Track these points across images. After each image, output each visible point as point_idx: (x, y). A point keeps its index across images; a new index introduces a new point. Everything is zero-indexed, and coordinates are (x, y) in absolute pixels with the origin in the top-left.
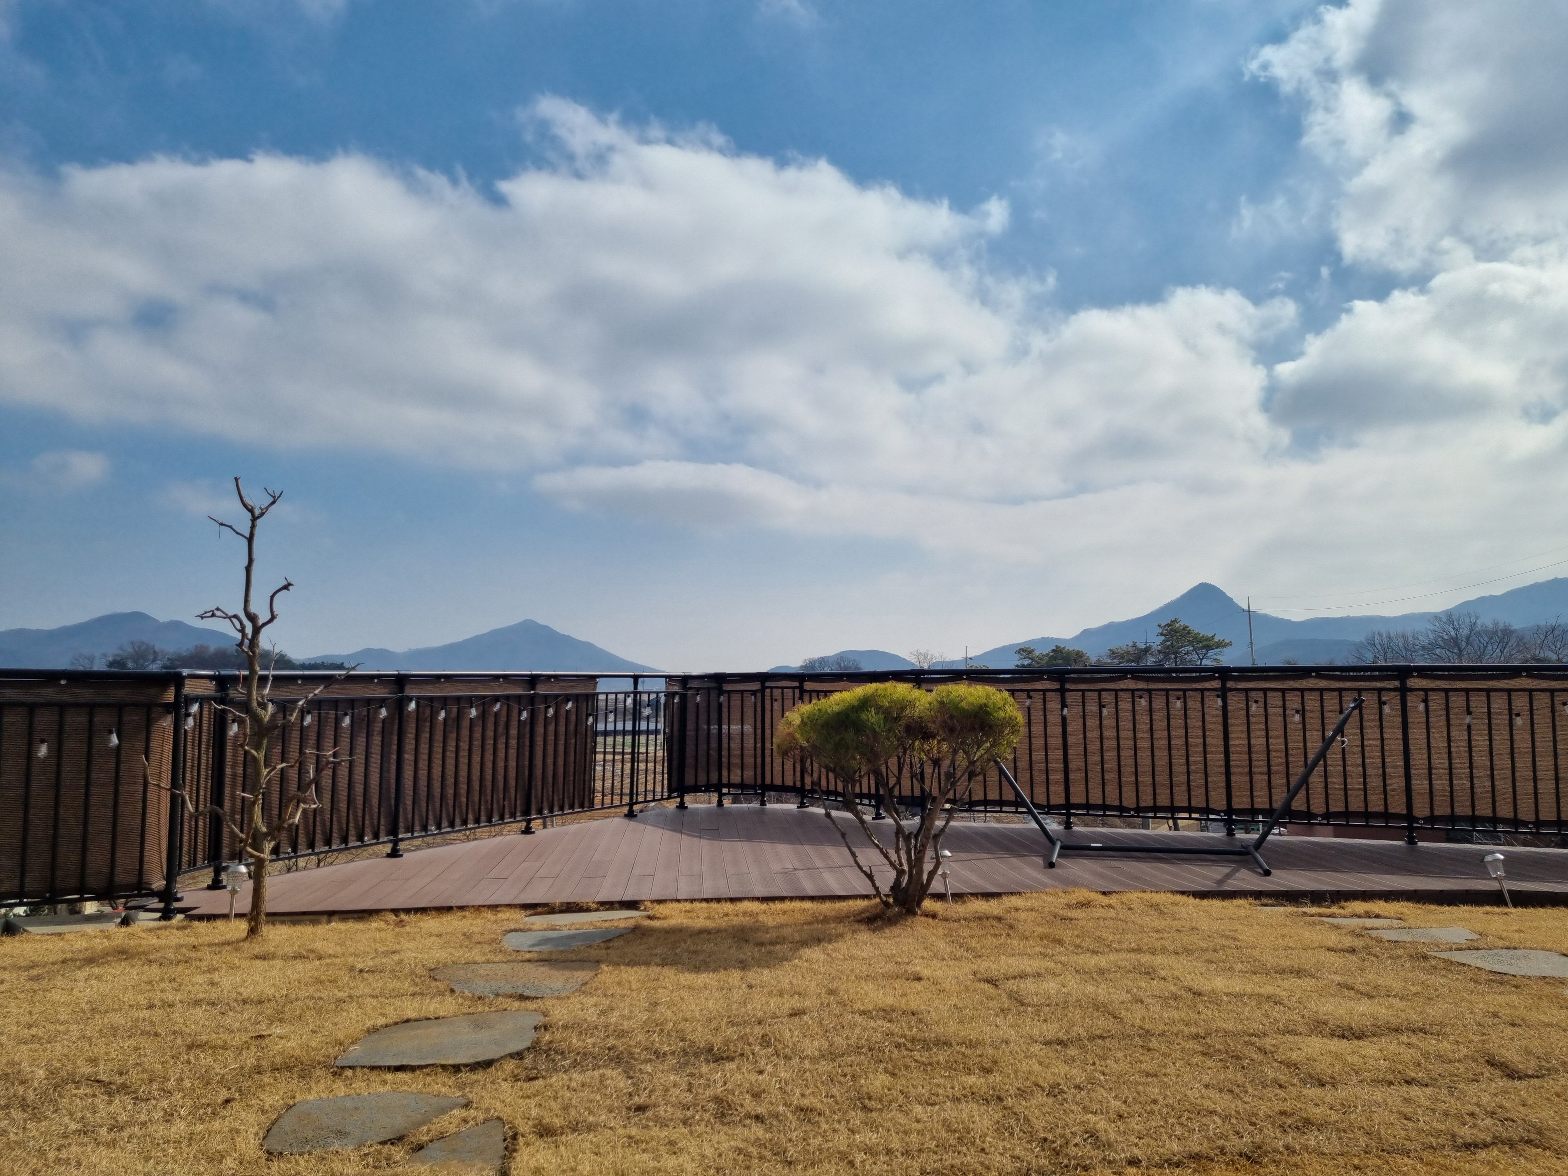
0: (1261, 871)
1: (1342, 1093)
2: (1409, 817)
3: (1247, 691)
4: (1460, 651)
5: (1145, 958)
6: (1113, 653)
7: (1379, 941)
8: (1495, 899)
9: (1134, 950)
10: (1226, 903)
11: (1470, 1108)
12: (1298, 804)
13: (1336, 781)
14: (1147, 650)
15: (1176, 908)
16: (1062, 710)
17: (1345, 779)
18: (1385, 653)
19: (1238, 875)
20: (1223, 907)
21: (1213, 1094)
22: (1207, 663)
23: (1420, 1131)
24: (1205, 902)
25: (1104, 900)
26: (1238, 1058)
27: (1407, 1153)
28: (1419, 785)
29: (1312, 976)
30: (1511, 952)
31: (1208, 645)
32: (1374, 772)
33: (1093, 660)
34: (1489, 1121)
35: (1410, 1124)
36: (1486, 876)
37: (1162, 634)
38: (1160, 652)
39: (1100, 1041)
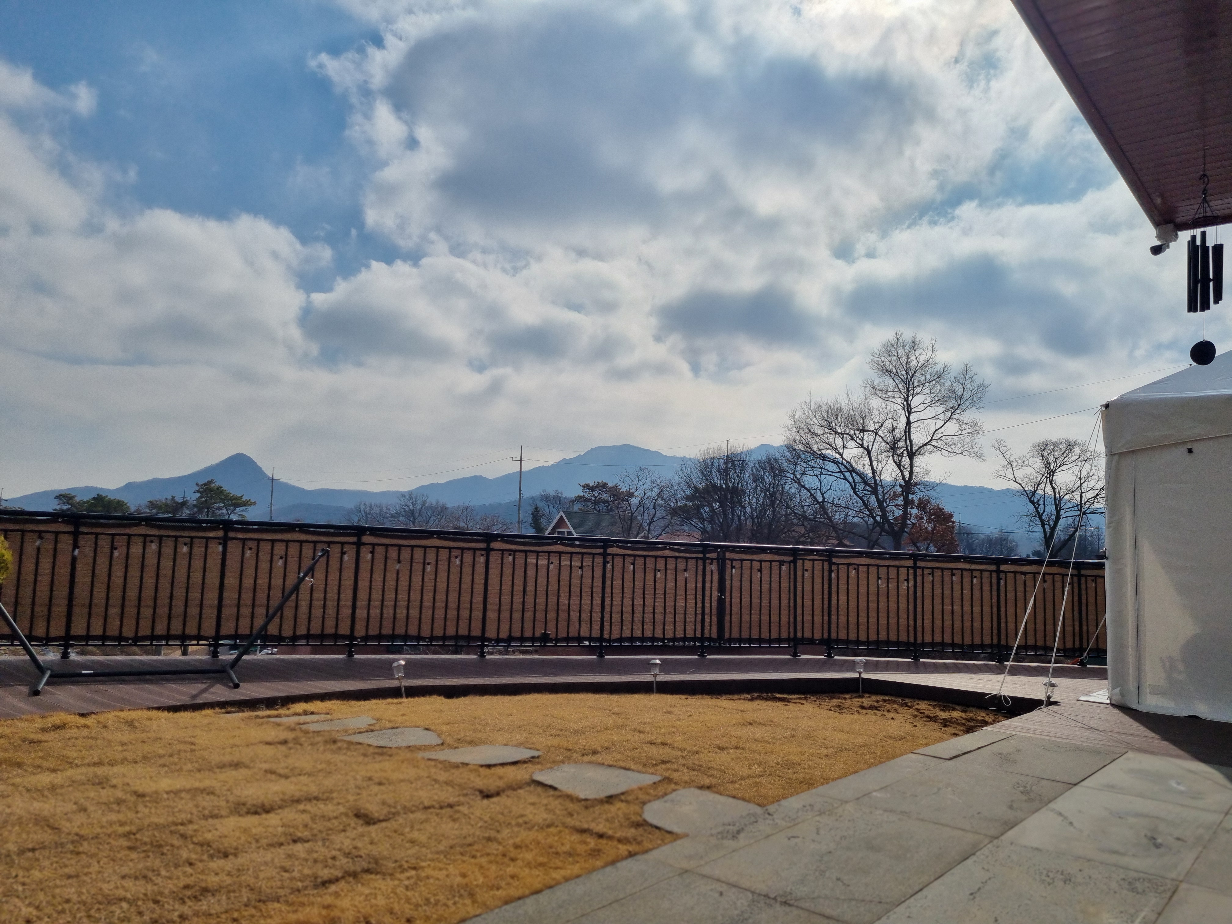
0: (231, 685)
1: (242, 860)
2: (351, 637)
3: (244, 540)
4: (415, 519)
5: (100, 771)
6: (152, 505)
7: (306, 732)
8: (395, 693)
9: (95, 764)
10: (196, 714)
11: (334, 853)
12: (273, 629)
13: (303, 611)
14: (184, 504)
15: (148, 723)
16: (73, 550)
17: (310, 609)
18: (367, 518)
19: (212, 690)
20: (192, 718)
21: (128, 883)
22: (234, 518)
23: (292, 879)
24: (178, 715)
25: (82, 721)
26: (160, 846)
27: (277, 899)
28: (361, 613)
29: (247, 767)
30: (394, 731)
31: (237, 503)
32: (331, 603)
33: (133, 509)
34: (344, 860)
35: (286, 875)
36: (391, 676)
37: (198, 492)
38: (194, 506)
39: (30, 854)
